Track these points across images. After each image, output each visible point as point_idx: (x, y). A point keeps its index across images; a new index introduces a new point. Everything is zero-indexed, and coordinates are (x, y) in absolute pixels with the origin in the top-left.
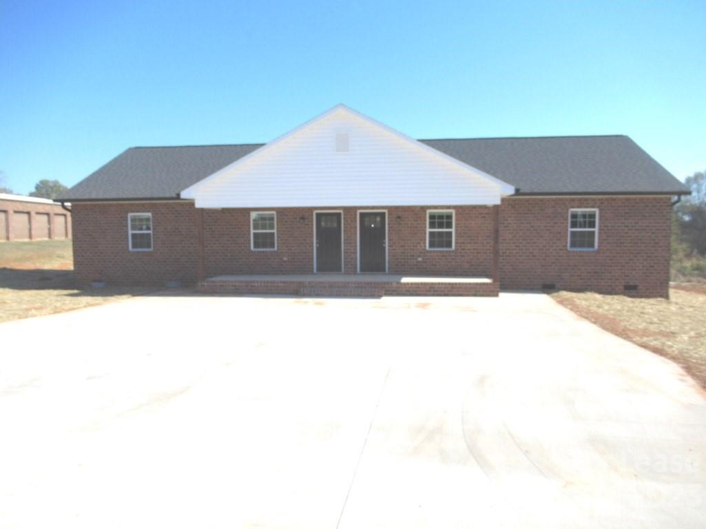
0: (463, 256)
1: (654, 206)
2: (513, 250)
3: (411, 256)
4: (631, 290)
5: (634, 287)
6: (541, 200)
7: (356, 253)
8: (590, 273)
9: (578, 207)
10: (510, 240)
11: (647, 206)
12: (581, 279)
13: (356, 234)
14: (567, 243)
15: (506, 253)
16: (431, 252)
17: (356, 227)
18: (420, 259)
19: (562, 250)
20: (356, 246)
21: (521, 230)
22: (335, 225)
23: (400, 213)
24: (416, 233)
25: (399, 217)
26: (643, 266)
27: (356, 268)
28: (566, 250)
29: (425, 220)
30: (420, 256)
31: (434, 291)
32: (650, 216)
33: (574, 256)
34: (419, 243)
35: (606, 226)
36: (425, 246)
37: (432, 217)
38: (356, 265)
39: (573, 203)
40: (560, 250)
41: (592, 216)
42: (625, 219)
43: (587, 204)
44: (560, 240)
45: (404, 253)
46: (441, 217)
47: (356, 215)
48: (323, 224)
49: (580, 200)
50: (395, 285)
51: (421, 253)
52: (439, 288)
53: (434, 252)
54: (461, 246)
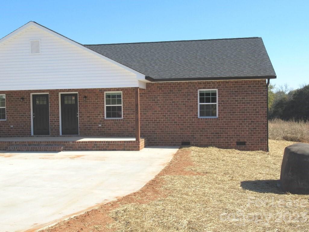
0: (129, 123)
1: (254, 86)
2: (161, 118)
3: (94, 123)
4: (241, 145)
5: (244, 143)
6: (179, 84)
7: (59, 122)
8: (213, 133)
9: (204, 88)
10: (159, 111)
11: (250, 87)
12: (207, 138)
13: (58, 109)
14: (197, 113)
15: (157, 120)
16: (107, 120)
17: (58, 104)
18: (100, 125)
19: (194, 118)
20: (59, 117)
21: (166, 104)
22: (45, 103)
23: (86, 94)
24: (96, 108)
25: (85, 97)
26: (249, 129)
27: (59, 132)
28: (197, 118)
29: (104, 99)
30: (100, 124)
31: (97, 147)
32: (252, 93)
33: (202, 122)
34: (99, 115)
35: (223, 101)
36: (104, 117)
37: (108, 96)
38: (59, 130)
39: (200, 85)
40: (193, 118)
41: (214, 94)
42: (236, 96)
43: (209, 86)
44: (192, 111)
45: (89, 121)
46: (114, 96)
47: (58, 96)
48: (38, 102)
49: (205, 83)
50: (71, 143)
51: (101, 121)
52: (100, 145)
53: (109, 120)
54: (127, 116)
